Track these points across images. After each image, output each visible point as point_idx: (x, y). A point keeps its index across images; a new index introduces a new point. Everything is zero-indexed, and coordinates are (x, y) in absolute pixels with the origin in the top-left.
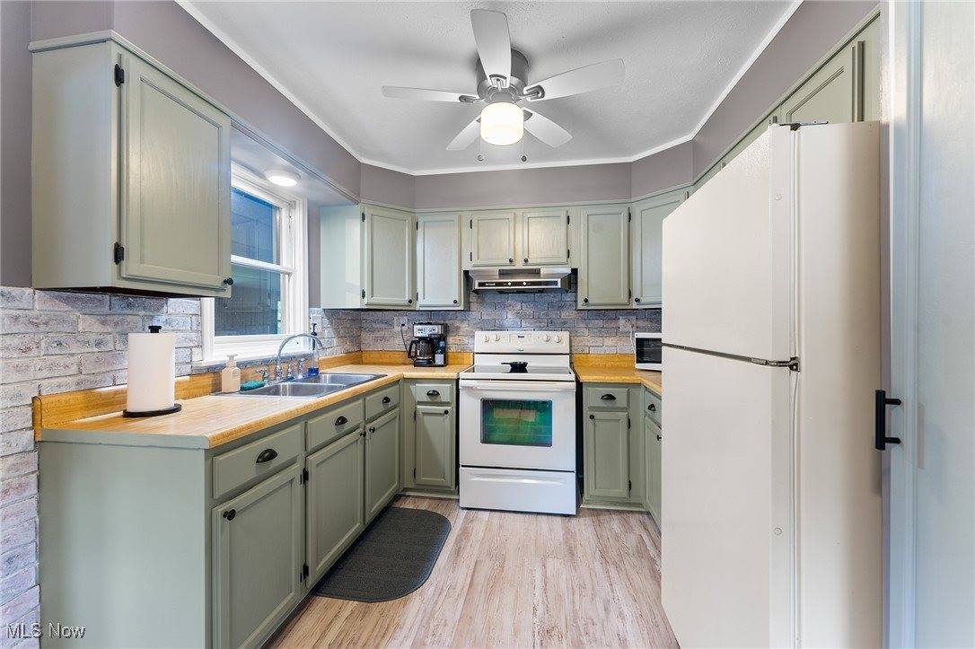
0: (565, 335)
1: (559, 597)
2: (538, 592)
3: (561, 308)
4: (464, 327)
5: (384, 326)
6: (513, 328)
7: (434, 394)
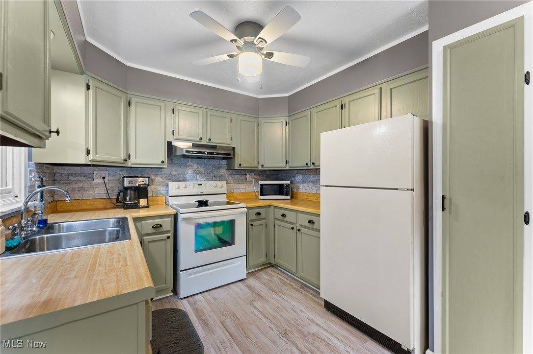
0: (224, 183)
1: (274, 317)
2: (264, 320)
3: (219, 168)
4: (158, 179)
5: (82, 179)
6: (192, 179)
7: (158, 226)
